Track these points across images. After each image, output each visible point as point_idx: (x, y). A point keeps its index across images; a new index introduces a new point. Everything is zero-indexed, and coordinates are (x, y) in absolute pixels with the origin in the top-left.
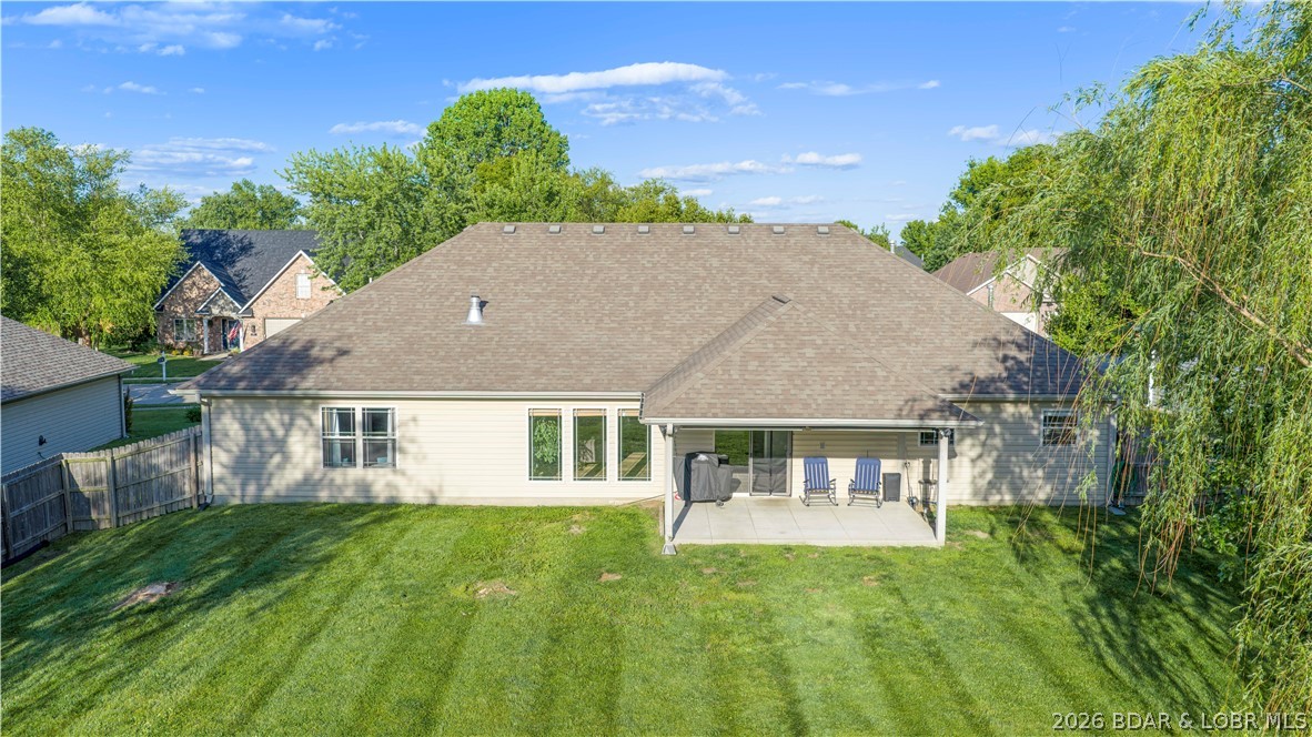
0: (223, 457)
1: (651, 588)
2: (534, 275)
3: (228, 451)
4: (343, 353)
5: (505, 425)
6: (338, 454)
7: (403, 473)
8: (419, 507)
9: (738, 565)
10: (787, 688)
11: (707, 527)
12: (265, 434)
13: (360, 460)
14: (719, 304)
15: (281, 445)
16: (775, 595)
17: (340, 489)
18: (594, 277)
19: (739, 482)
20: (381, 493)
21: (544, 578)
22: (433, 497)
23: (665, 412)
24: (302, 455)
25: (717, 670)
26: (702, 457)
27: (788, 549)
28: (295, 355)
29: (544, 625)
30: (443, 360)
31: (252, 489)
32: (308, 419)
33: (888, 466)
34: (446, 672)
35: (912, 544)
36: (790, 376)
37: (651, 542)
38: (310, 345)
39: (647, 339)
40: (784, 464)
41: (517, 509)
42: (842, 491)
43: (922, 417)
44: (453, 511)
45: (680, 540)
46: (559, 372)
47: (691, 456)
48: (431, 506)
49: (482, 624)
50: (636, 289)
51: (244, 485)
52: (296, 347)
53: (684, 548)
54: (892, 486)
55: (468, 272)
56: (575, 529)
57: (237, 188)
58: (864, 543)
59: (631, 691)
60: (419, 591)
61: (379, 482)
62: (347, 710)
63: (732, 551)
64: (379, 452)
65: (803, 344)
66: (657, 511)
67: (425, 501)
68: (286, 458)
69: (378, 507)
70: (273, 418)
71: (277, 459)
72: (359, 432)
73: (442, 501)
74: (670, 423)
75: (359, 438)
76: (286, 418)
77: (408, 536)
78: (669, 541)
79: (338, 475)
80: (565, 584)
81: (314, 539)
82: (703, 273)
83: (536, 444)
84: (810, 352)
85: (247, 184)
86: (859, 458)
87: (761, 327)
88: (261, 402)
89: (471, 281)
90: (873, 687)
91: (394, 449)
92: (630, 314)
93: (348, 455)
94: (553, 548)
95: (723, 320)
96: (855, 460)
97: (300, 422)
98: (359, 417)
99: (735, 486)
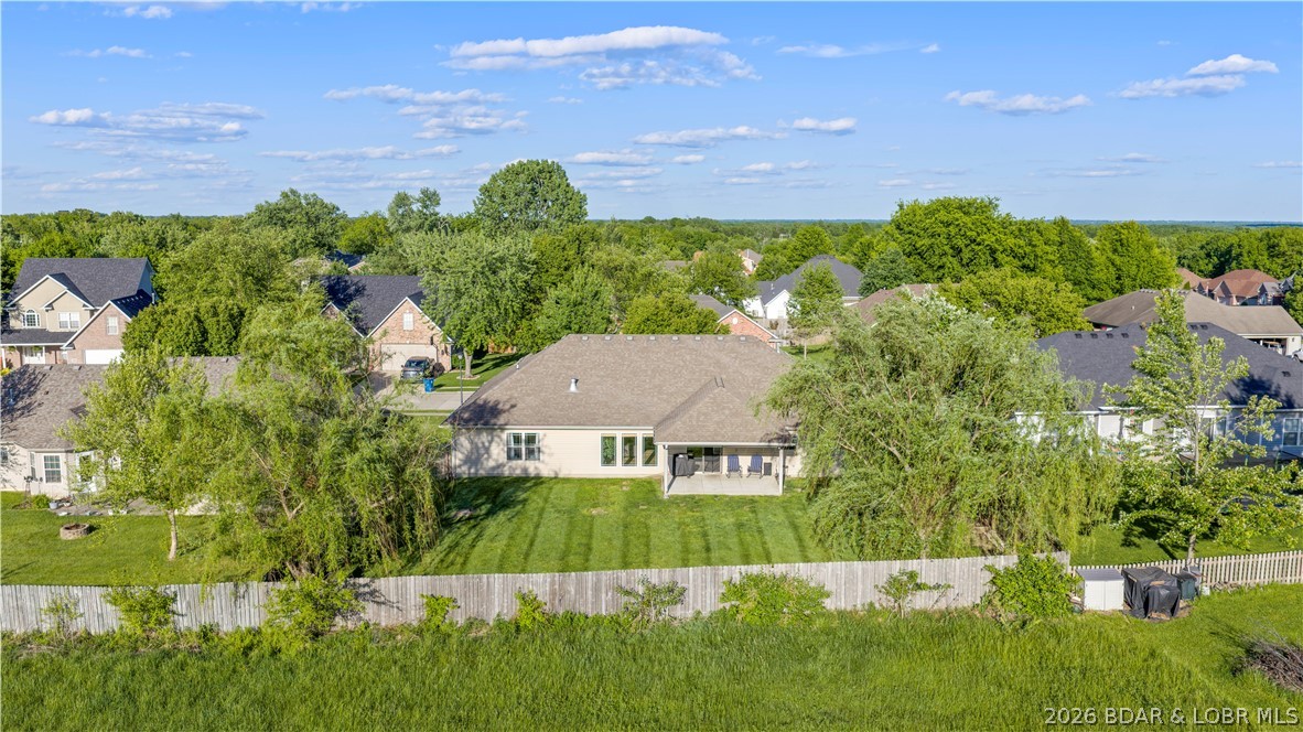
0: (460, 456)
1: (659, 511)
2: (599, 365)
3: (462, 453)
4: (513, 406)
5: (591, 439)
6: (513, 453)
7: (543, 462)
8: (551, 479)
9: (694, 502)
10: (707, 541)
11: (683, 487)
12: (480, 445)
13: (524, 457)
14: (690, 381)
15: (487, 450)
16: (707, 513)
17: (514, 470)
18: (629, 366)
19: (698, 466)
20: (532, 472)
21: (616, 507)
22: (556, 473)
23: (665, 440)
24: (497, 453)
25: (683, 535)
26: (681, 456)
27: (716, 496)
28: (492, 408)
29: (621, 523)
30: (561, 411)
31: (473, 471)
32: (499, 437)
33: (766, 459)
34: (590, 536)
35: (768, 494)
36: (718, 423)
37: (659, 494)
38: (497, 403)
39: (655, 399)
40: (718, 460)
41: (599, 479)
42: (745, 472)
43: (769, 441)
44: (567, 480)
45: (671, 492)
46: (615, 416)
47: (676, 455)
48: (556, 478)
49: (598, 522)
50: (649, 373)
51: (469, 469)
52: (490, 404)
53: (672, 496)
54: (768, 467)
55: (567, 363)
56: (624, 488)
57: (285, 195)
58: (748, 494)
59: (654, 541)
60: (570, 512)
61: (532, 467)
62: (562, 546)
63: (692, 497)
64: (530, 453)
65: (724, 408)
66: (660, 480)
67: (553, 476)
68: (489, 457)
69: (533, 478)
70: (484, 437)
71: (486, 456)
72: (523, 444)
73: (561, 476)
74: (667, 444)
75: (523, 447)
76: (490, 438)
77: (554, 491)
78: (666, 494)
79: (514, 463)
80: (625, 509)
81: (514, 492)
82: (682, 364)
83: (605, 449)
84: (727, 412)
85: (293, 192)
86: (753, 456)
87: (707, 400)
88: (479, 431)
89: (569, 368)
90: (736, 540)
91: (539, 451)
92: (647, 386)
93: (518, 455)
94: (618, 496)
95: (691, 390)
96: (750, 457)
97: (496, 439)
98: (523, 437)
99: (696, 468)
